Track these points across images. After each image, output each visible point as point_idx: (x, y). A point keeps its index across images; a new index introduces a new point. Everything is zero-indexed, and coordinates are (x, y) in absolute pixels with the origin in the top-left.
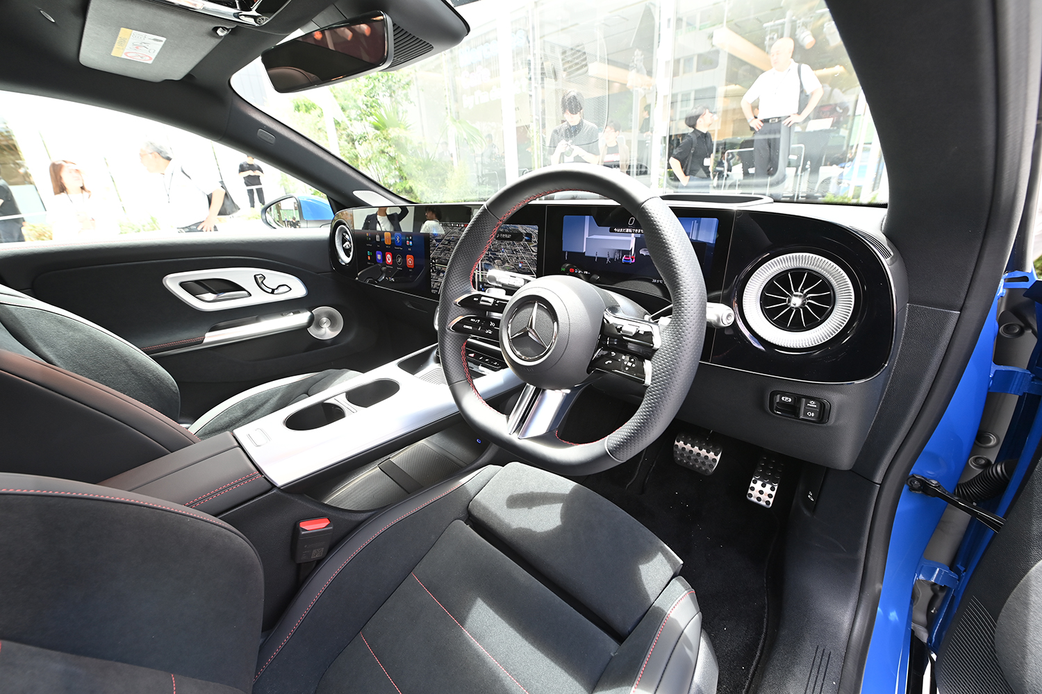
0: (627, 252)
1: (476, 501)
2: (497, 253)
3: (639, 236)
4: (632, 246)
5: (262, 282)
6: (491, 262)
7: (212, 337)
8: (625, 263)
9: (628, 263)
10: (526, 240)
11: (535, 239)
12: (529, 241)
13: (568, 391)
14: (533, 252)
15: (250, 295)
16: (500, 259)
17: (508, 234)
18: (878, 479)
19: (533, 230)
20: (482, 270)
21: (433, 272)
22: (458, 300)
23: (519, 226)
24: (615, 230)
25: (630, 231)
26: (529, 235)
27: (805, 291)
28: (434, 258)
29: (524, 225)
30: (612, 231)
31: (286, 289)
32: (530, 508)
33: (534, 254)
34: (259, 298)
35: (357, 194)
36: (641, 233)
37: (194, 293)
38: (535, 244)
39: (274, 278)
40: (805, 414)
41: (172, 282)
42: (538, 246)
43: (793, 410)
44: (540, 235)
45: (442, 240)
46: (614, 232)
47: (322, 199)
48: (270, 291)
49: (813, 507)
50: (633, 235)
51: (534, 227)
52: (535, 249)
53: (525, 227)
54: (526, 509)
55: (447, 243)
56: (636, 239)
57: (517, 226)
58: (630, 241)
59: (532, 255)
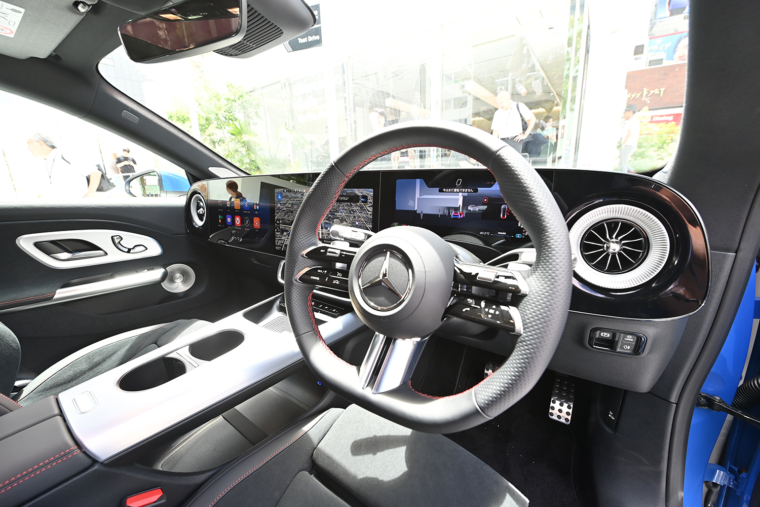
0: (457, 209)
1: (319, 450)
2: (336, 214)
3: (466, 194)
4: (460, 203)
5: (119, 242)
6: (330, 221)
7: (62, 294)
8: (454, 219)
9: (457, 219)
10: (362, 202)
11: (370, 200)
12: (366, 202)
13: (419, 339)
14: (369, 211)
15: (106, 254)
16: (338, 218)
17: (345, 196)
18: (674, 399)
19: (369, 192)
20: (322, 228)
21: (277, 231)
22: (305, 252)
23: (356, 190)
24: (444, 190)
25: (458, 190)
26: (365, 197)
27: (619, 238)
28: (278, 220)
29: (361, 188)
30: (441, 191)
31: (142, 248)
32: (374, 454)
33: (370, 213)
34: (115, 256)
35: (211, 169)
36: (468, 192)
37: (48, 253)
38: (371, 205)
39: (130, 239)
40: (622, 348)
41: (26, 243)
42: (373, 206)
43: (611, 343)
44: (375, 197)
45: (286, 203)
46: (443, 192)
47: (180, 173)
48: (126, 250)
49: (615, 426)
50: (460, 194)
51: (370, 190)
52: (371, 209)
53: (361, 190)
54: (371, 455)
55: (290, 206)
56: (464, 197)
57: (354, 189)
58: (458, 199)
59: (368, 214)
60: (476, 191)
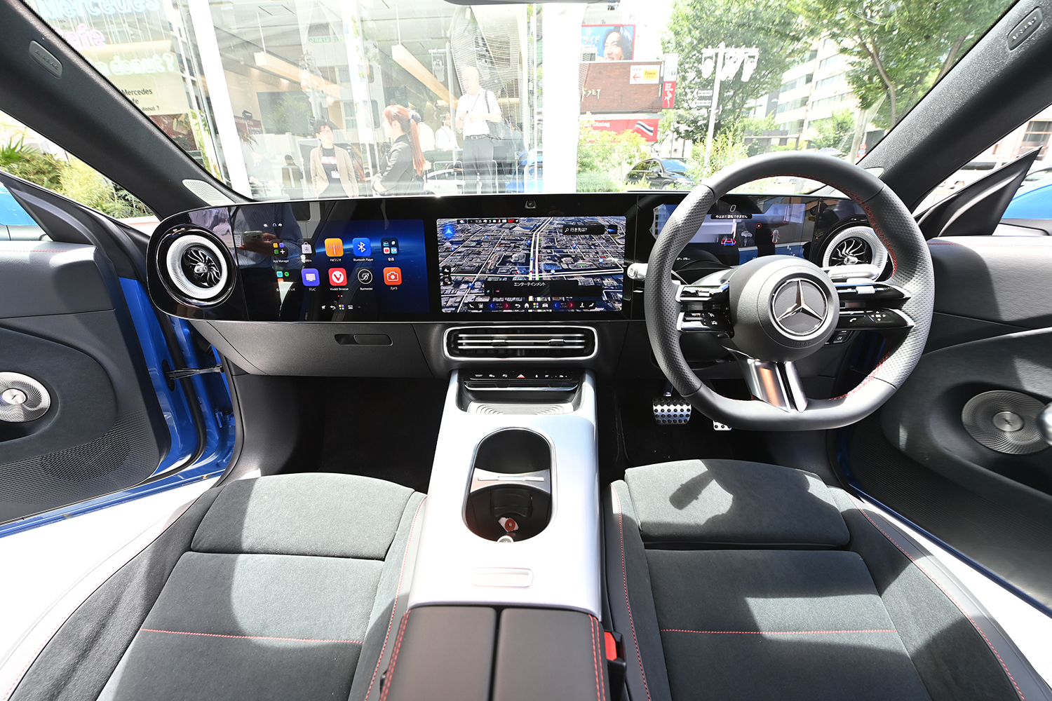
0: (729, 236)
2: (565, 251)
3: (740, 221)
4: (734, 230)
6: (555, 261)
8: (727, 246)
9: (730, 246)
10: (609, 233)
11: (622, 230)
12: (614, 233)
14: (619, 244)
16: (570, 256)
17: (581, 227)
19: (621, 221)
20: (540, 272)
21: (445, 284)
23: (599, 218)
24: (717, 216)
25: (732, 217)
26: (614, 228)
28: (444, 268)
29: (607, 216)
30: (714, 217)
33: (621, 246)
35: (189, 184)
36: (741, 218)
38: (622, 236)
42: (626, 237)
44: (629, 227)
45: (464, 241)
46: (716, 218)
50: (734, 220)
51: (621, 218)
52: (622, 242)
53: (607, 218)
55: (474, 244)
56: (738, 223)
57: (596, 218)
58: (732, 226)
59: (617, 248)
60: (750, 217)
